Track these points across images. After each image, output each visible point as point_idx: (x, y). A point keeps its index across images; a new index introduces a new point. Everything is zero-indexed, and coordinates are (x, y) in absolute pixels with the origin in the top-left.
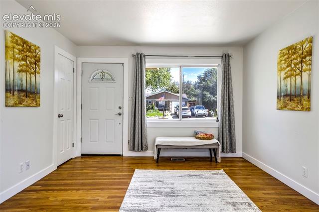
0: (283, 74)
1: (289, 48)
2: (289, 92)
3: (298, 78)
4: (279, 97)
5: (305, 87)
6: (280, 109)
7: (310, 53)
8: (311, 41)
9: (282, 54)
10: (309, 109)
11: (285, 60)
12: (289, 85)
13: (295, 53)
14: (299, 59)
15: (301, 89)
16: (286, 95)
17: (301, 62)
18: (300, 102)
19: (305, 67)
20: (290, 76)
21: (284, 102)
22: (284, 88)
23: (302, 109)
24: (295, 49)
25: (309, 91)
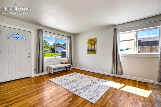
0: (89, 45)
1: (91, 39)
2: (91, 50)
3: (94, 47)
4: (88, 51)
5: (95, 49)
6: (89, 53)
7: (96, 41)
8: (96, 39)
9: (89, 40)
10: (96, 54)
11: (90, 42)
12: (91, 48)
13: (93, 41)
14: (94, 42)
15: (94, 49)
16: (90, 50)
17: (94, 43)
18: (94, 52)
19: (95, 44)
20: (91, 46)
21: (90, 52)
22: (89, 48)
23: (95, 54)
24: (93, 40)
25: (96, 50)
